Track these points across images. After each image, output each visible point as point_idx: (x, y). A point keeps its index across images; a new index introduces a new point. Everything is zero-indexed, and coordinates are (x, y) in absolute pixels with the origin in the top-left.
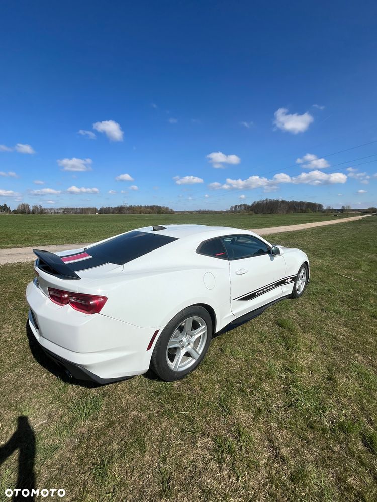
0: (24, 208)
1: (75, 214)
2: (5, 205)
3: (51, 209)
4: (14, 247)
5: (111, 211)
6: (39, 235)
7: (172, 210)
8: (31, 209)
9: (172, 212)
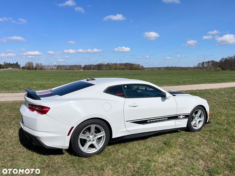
0: (30, 65)
1: (65, 70)
2: (17, 63)
3: (48, 66)
4: (19, 92)
5: (92, 67)
6: (36, 85)
7: (142, 67)
8: (34, 65)
9: (142, 69)
